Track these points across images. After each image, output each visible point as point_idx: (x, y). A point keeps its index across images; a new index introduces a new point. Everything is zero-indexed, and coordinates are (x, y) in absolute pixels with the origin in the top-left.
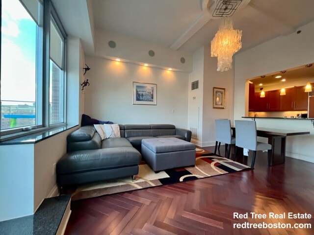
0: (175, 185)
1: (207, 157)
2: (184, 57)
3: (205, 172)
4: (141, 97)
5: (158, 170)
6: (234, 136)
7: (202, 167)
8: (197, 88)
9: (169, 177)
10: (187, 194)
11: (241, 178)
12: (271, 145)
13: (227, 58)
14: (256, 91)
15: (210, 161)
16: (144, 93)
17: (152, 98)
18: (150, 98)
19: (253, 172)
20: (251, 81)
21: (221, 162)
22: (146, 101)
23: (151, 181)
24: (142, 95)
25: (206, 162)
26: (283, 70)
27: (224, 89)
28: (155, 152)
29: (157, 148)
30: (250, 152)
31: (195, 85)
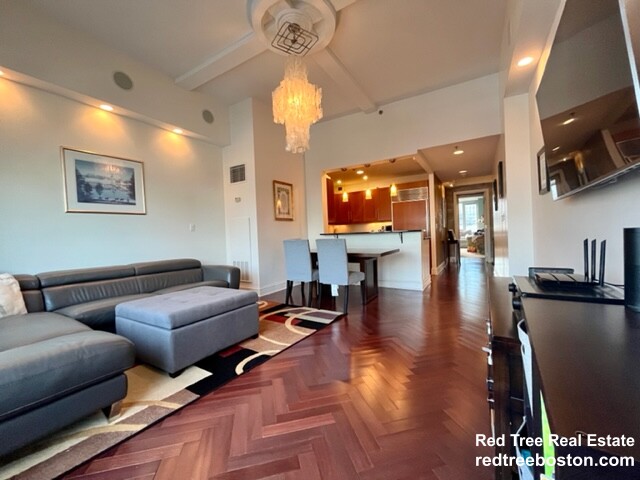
0: (227, 386)
1: (275, 313)
2: (211, 110)
3: (280, 341)
4: (94, 191)
5: (181, 368)
6: (315, 267)
7: (272, 334)
8: (243, 178)
9: (211, 374)
10: (260, 392)
11: (330, 333)
12: (363, 274)
13: (302, 131)
14: (336, 192)
15: (282, 318)
16: (104, 182)
17: (133, 196)
18: (125, 195)
19: (346, 320)
20: (328, 174)
21: (300, 316)
22: (113, 202)
23: (165, 400)
24: (99, 188)
25: (276, 323)
26: (367, 162)
27: (291, 185)
28: (170, 327)
29: (173, 317)
30: (341, 289)
31: (238, 174)
